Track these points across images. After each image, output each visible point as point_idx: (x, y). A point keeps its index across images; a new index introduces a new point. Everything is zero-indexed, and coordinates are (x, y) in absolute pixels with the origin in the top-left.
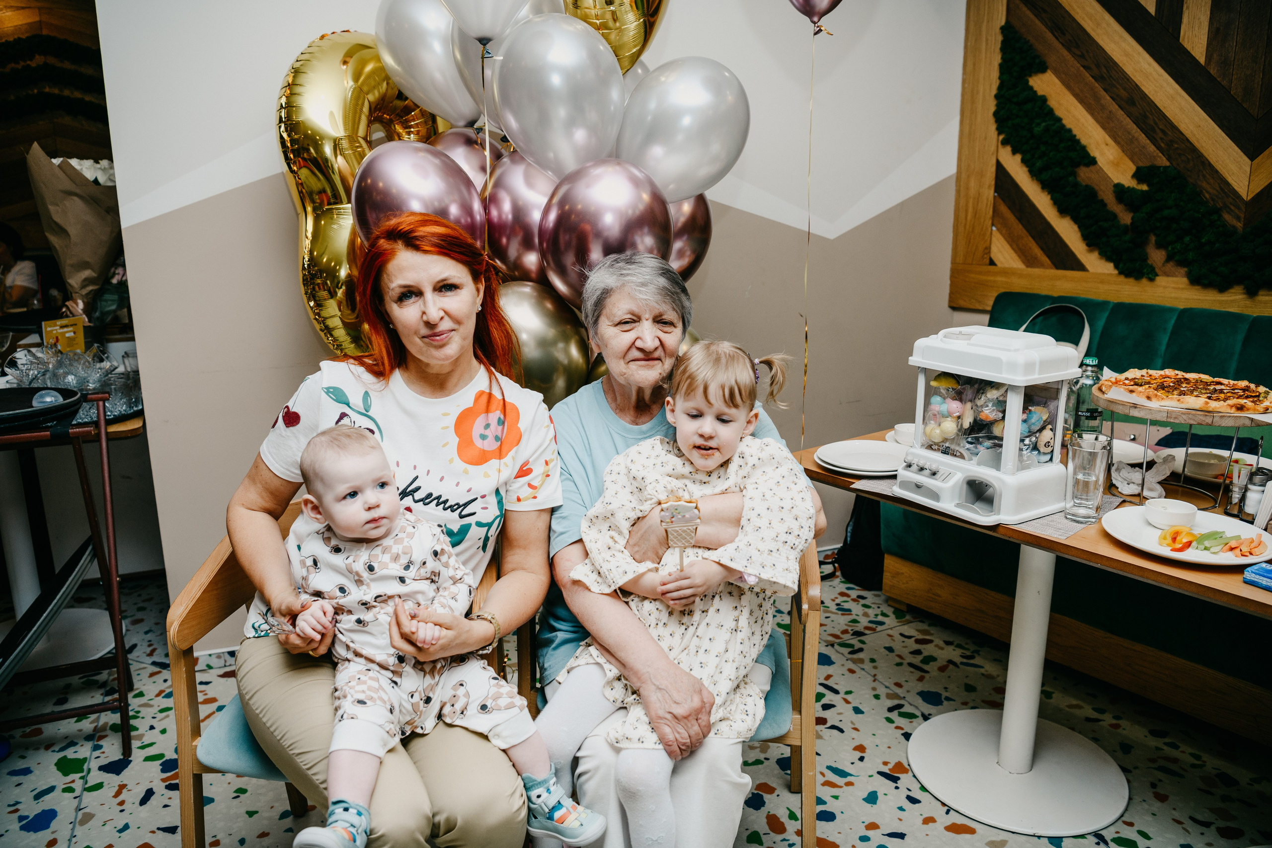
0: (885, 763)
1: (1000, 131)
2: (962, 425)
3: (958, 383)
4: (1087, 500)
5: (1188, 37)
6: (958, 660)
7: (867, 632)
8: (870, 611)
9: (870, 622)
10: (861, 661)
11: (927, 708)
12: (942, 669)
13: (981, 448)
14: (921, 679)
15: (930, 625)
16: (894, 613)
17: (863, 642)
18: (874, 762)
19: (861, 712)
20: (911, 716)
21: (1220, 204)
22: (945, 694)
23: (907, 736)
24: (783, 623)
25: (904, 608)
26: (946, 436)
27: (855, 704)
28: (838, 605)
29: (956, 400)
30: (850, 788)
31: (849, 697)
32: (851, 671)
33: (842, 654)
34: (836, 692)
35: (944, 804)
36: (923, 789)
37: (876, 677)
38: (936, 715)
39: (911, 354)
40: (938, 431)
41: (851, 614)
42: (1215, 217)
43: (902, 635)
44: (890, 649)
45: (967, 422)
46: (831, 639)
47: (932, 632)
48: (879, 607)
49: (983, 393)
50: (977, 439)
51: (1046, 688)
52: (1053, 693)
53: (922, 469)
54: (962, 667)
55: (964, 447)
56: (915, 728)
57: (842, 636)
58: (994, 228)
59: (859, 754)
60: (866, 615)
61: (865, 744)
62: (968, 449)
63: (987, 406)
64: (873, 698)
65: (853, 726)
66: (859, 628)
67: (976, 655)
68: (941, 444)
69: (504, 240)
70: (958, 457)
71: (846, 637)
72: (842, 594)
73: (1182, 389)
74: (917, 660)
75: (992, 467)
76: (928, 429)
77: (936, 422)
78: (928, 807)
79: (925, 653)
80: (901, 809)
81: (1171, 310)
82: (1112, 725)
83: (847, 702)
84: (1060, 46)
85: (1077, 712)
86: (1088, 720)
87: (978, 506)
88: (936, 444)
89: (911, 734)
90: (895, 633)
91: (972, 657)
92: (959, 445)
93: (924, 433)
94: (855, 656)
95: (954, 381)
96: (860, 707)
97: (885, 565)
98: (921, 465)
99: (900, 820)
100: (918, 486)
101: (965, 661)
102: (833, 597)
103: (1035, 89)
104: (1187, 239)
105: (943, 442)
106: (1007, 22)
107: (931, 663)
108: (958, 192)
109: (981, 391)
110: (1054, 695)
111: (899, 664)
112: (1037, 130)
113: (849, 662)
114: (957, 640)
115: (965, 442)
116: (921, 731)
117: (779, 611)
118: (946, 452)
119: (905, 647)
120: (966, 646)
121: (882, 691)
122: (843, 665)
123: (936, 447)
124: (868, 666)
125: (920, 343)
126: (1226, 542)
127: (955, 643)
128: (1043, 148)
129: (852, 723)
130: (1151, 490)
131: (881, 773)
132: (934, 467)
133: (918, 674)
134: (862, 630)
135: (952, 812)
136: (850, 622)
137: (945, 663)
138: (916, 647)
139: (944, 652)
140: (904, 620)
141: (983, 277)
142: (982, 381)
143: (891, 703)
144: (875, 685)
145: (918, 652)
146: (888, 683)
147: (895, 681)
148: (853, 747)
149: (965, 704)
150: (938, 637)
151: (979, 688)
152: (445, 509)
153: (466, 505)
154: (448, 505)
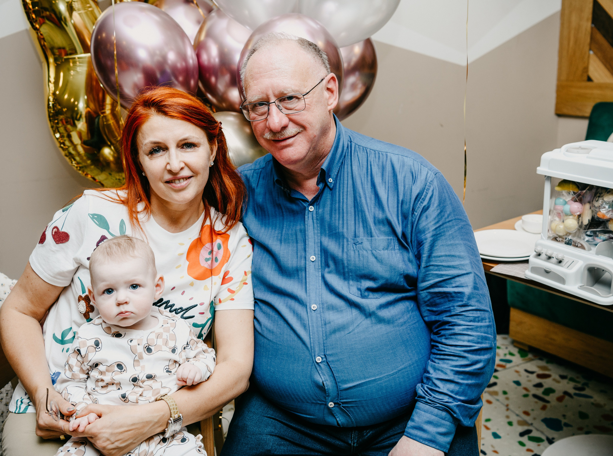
2: (582, 222)
3: (578, 187)
6: (572, 391)
7: (500, 369)
8: (500, 352)
9: (501, 361)
10: (496, 393)
11: (551, 433)
12: (560, 399)
13: (598, 240)
14: (544, 408)
15: (548, 362)
16: (519, 352)
17: (496, 377)
19: (499, 437)
20: (537, 440)
22: (563, 421)
25: (526, 349)
26: (569, 231)
27: (494, 430)
29: (576, 201)
32: (489, 402)
37: (509, 407)
38: (558, 439)
39: (539, 165)
40: (562, 226)
43: (526, 371)
44: (518, 383)
45: (586, 220)
47: (550, 368)
48: (507, 348)
49: (599, 197)
50: (595, 233)
53: (550, 258)
54: (575, 397)
55: (584, 239)
56: (543, 451)
58: (591, 52)
62: (587, 241)
63: (604, 208)
64: (507, 425)
65: (493, 449)
67: (586, 387)
68: (565, 237)
69: (213, 79)
70: (579, 247)
74: (539, 392)
75: (608, 256)
76: (554, 225)
77: (560, 219)
79: (546, 386)
83: (487, 428)
87: (597, 288)
88: (560, 237)
90: (521, 369)
91: (583, 389)
92: (580, 238)
93: (550, 225)
94: (491, 389)
95: (574, 187)
96: (499, 433)
97: (511, 315)
98: (549, 254)
100: (547, 272)
101: (577, 392)
105: (566, 235)
107: (551, 395)
108: (562, 25)
109: (598, 195)
111: (526, 396)
114: (570, 374)
115: (584, 235)
116: (548, 452)
118: (568, 243)
119: (529, 381)
120: (578, 380)
121: (514, 419)
123: (561, 239)
124: (501, 397)
125: (546, 156)
127: (569, 377)
129: (492, 446)
132: (560, 257)
133: (541, 404)
137: (561, 394)
138: (538, 381)
139: (560, 385)
140: (527, 358)
141: (582, 91)
142: (598, 187)
143: (522, 429)
144: (508, 413)
145: (539, 385)
146: (519, 412)
147: (524, 410)
149: (581, 429)
150: (554, 371)
151: (590, 415)
152: (171, 311)
153: (188, 309)
154: (174, 308)
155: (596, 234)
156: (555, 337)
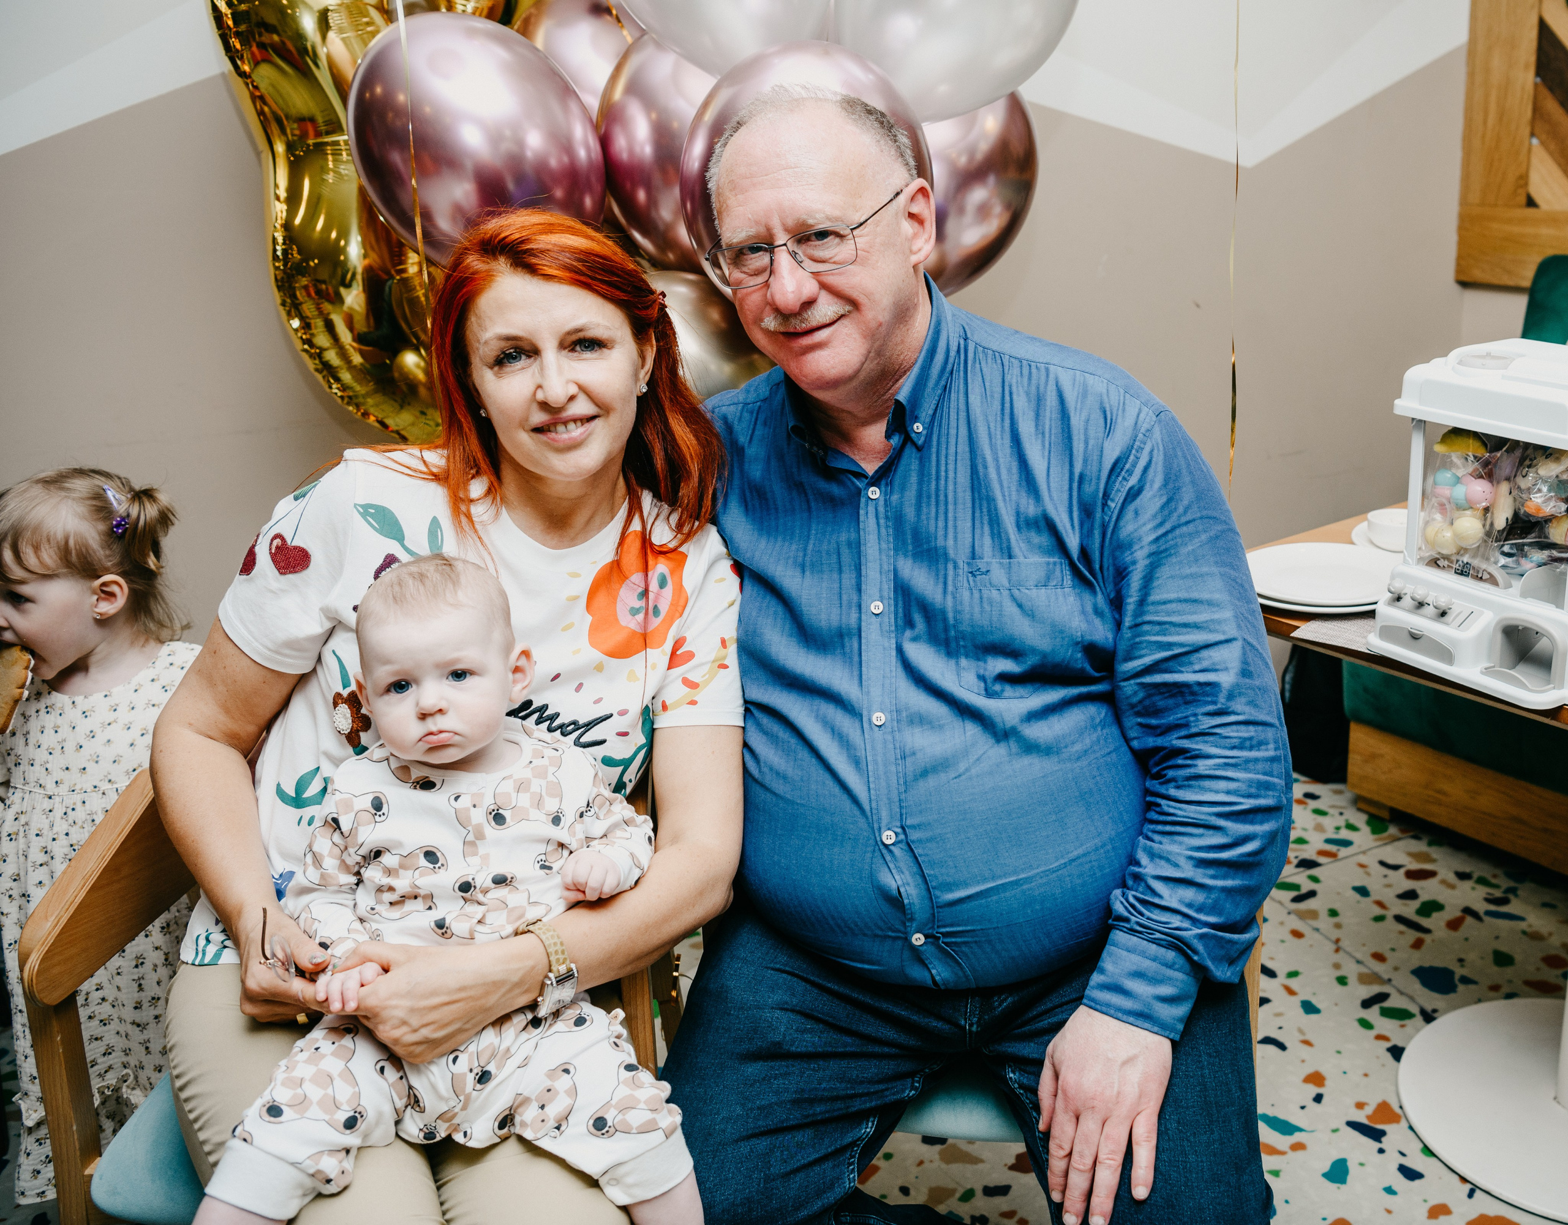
0: (1360, 1105)
2: (1492, 523)
3: (1484, 445)
6: (1481, 907)
7: (1322, 860)
8: (1325, 821)
9: (1328, 841)
10: (1313, 914)
11: (1430, 1000)
12: (1454, 925)
13: (1527, 565)
14: (1418, 945)
15: (1430, 844)
16: (1368, 823)
17: (1315, 879)
18: (1340, 1104)
19: (1315, 1010)
20: (1401, 1015)
22: (1459, 972)
23: (1397, 1052)
25: (1385, 814)
26: (1464, 544)
27: (1305, 995)
29: (1479, 477)
30: (1299, 1153)
31: (1293, 983)
32: (1297, 934)
33: (1280, 903)
34: (1271, 973)
35: (1463, 1179)
36: (1426, 1149)
37: (1341, 944)
38: (1447, 1011)
39: (1399, 395)
40: (1448, 534)
43: (1383, 863)
44: (1363, 891)
45: (1501, 519)
47: (1435, 856)
48: (1341, 814)
49: (1529, 466)
50: (1520, 547)
53: (1421, 605)
54: (1487, 919)
55: (1497, 563)
56: (1410, 1038)
58: (1535, 141)
59: (1313, 1090)
60: (1319, 828)
61: (1323, 1070)
62: (1503, 566)
63: (1538, 490)
64: (1335, 983)
65: (1302, 1038)
66: (1308, 853)
67: (1511, 897)
68: (1454, 558)
70: (1485, 580)
74: (1409, 909)
75: (1548, 601)
77: (1445, 516)
78: (1435, 1184)
79: (1424, 897)
80: (1389, 1190)
83: (1291, 992)
87: (1520, 672)
88: (1444, 557)
89: (1403, 1049)
90: (1371, 860)
91: (1505, 901)
92: (1487, 558)
94: (1302, 906)
95: (1476, 444)
96: (1315, 1001)
97: (1351, 740)
98: (1419, 597)
99: (1389, 1211)
100: (1415, 637)
101: (1492, 908)
105: (1458, 553)
107: (1435, 915)
108: (1471, 76)
111: (1379, 919)
113: (1293, 917)
114: (1480, 869)
115: (1497, 554)
116: (1421, 1040)
118: (1463, 572)
119: (1388, 887)
120: (1494, 881)
121: (1351, 969)
122: (1282, 923)
123: (1446, 563)
124: (1325, 922)
127: (1475, 876)
129: (1301, 1031)
131: (1353, 1124)
132: (1443, 602)
133: (1412, 935)
134: (1314, 858)
135: (1478, 1193)
137: (1459, 914)
138: (1408, 885)
139: (1456, 893)
140: (1385, 835)
141: (1516, 228)
142: (1527, 446)
143: (1366, 991)
144: (1339, 958)
145: (1410, 895)
146: (1363, 954)
147: (1374, 950)
148: (1303, 1076)
149: (1495, 988)
150: (1445, 864)
151: (1518, 957)
152: (550, 730)
153: (590, 725)
154: (557, 722)
155: (1522, 550)
156: (1446, 787)
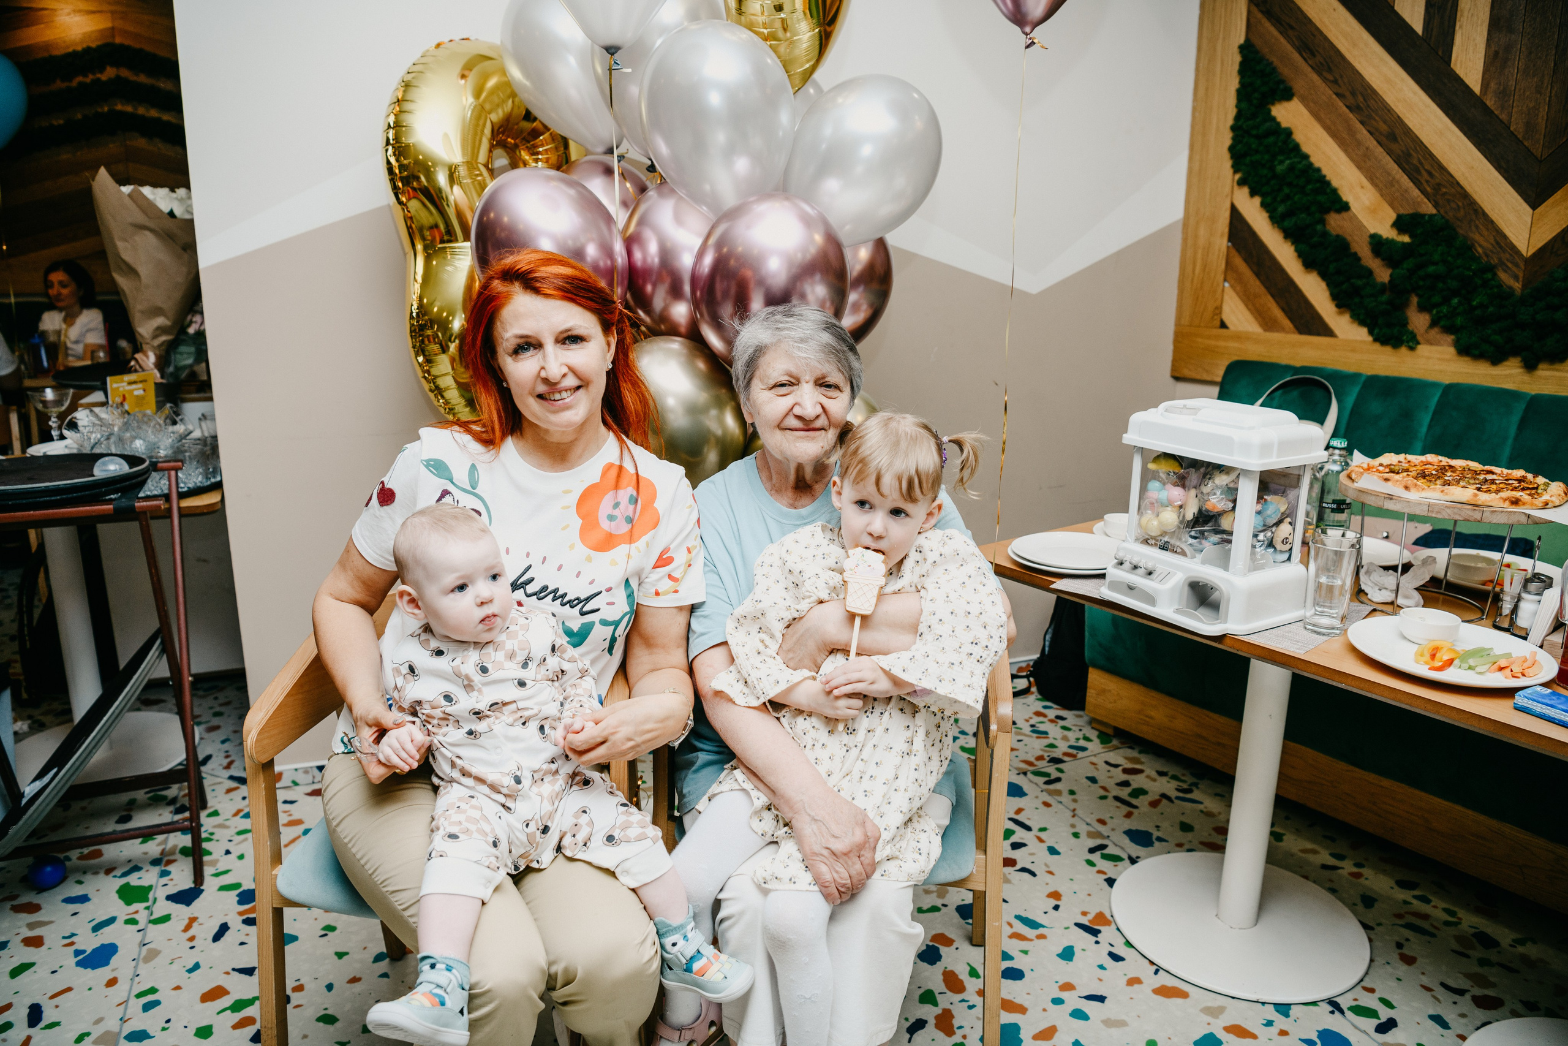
0: (1084, 914)
1: (1236, 168)
2: (1184, 516)
3: (1181, 466)
4: (1331, 608)
5: (1461, 61)
6: (1173, 794)
7: (1066, 758)
8: (1070, 734)
9: (1071, 747)
10: (1059, 793)
11: (1135, 850)
12: (1154, 804)
13: (1206, 544)
14: (1128, 815)
15: (1140, 752)
16: (1099, 737)
17: (1060, 771)
18: (1071, 913)
19: (1058, 853)
20: (1115, 859)
21: (1494, 261)
22: (1156, 834)
23: (1111, 882)
24: (967, 746)
25: (1110, 731)
26: (1165, 529)
27: (1051, 843)
28: (1032, 726)
29: (1178, 486)
30: (1042, 941)
31: (1043, 835)
32: (1047, 804)
33: (1036, 784)
34: (1028, 829)
35: (1152, 963)
36: (1129, 944)
37: (1076, 812)
38: (1146, 858)
39: (1125, 430)
40: (1155, 523)
41: (1047, 738)
42: (1489, 276)
43: (1107, 763)
44: (1093, 780)
45: (1190, 513)
46: (1024, 766)
47: (1143, 760)
48: (1080, 730)
49: (1210, 479)
51: (1277, 829)
52: (1284, 835)
53: (1135, 567)
54: (1175, 801)
55: (1186, 541)
56: (1120, 873)
57: (1036, 763)
58: (1226, 285)
59: (1054, 902)
60: (1065, 738)
61: (1060, 890)
62: (1190, 544)
63: (1215, 494)
64: (1071, 836)
65: (1047, 869)
66: (1057, 753)
67: (1194, 788)
68: (1159, 538)
69: (649, 288)
70: (1179, 553)
71: (1042, 765)
72: (1038, 714)
73: (1446, 478)
74: (1124, 793)
75: (1219, 567)
76: (1144, 520)
77: (1153, 513)
78: (1133, 965)
79: (1134, 785)
80: (1101, 967)
81: (1434, 385)
82: (1352, 874)
83: (1041, 840)
84: (1310, 69)
85: (1311, 857)
86: (1325, 867)
87: (1202, 612)
88: (1153, 538)
89: (1114, 880)
90: (1099, 761)
91: (1189, 791)
92: (1180, 539)
93: (1140, 525)
94: (1051, 787)
95: (1177, 464)
96: (1057, 847)
97: (1089, 680)
98: (1135, 562)
99: (1101, 980)
100: (1131, 588)
101: (1181, 795)
102: (1027, 718)
103: (1279, 119)
104: (1455, 301)
105: (1161, 535)
106: (1247, 40)
107: (1141, 797)
108: (1185, 240)
109: (1208, 476)
110: (1285, 838)
111: (1103, 798)
112: (1280, 169)
113: (1044, 793)
114: (1173, 770)
115: (1187, 536)
116: (1127, 876)
117: (963, 733)
118: (1164, 547)
119: (1110, 778)
120: (1183, 778)
121: (1082, 829)
122: (1037, 797)
123: (1153, 542)
124: (1066, 798)
125: (1136, 418)
126: (1495, 660)
127: (1170, 774)
128: (1286, 190)
129: (1046, 865)
130: (1406, 597)
131: (1079, 925)
132: (1150, 566)
133: (1125, 809)
134: (1061, 757)
135: (1161, 972)
136: (1046, 746)
137: (1157, 797)
138: (1125, 777)
139: (1156, 784)
140: (1110, 745)
141: (1213, 343)
142: (1209, 464)
143: (1092, 843)
144: (1074, 821)
145: (1125, 784)
146: (1090, 819)
147: (1098, 817)
148: (1047, 893)
149: (1180, 845)
150: (1150, 766)
151: (1196, 827)
152: (563, 605)
153: (588, 599)
154: (566, 600)
155: (1203, 534)
156: (1153, 714)
